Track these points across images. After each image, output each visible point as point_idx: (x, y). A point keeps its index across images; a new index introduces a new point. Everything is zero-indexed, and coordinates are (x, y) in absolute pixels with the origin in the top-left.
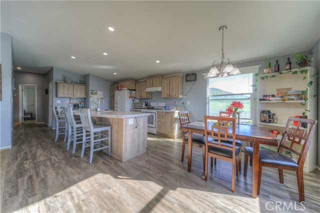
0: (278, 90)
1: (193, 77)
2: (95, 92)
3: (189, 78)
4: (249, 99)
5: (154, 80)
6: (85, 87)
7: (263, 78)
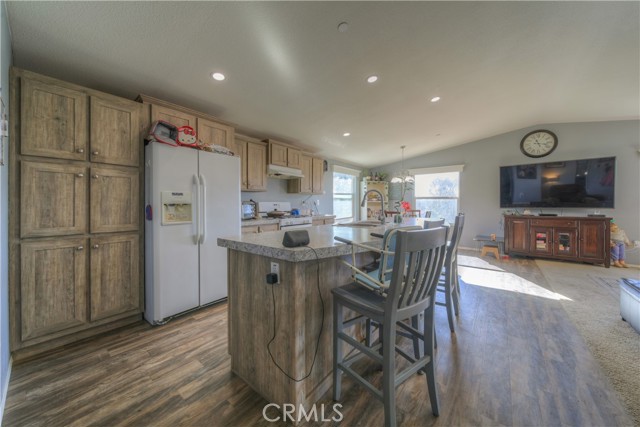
5: (290, 151)
7: (369, 184)
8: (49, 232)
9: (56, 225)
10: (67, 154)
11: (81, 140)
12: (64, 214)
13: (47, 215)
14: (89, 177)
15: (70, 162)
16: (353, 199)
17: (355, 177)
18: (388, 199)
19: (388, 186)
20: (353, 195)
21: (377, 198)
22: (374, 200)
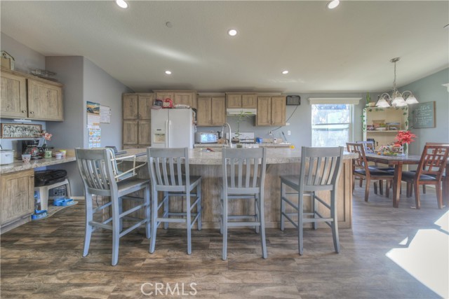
0: (374, 121)
1: (295, 101)
2: (96, 106)
3: (290, 100)
4: (346, 129)
5: (245, 96)
6: (59, 89)
7: (370, 110)
8: (129, 143)
9: (131, 141)
10: (133, 118)
11: (136, 113)
12: (132, 138)
13: (129, 137)
14: (138, 125)
15: (134, 120)
16: (350, 129)
17: (353, 105)
18: (407, 128)
19: (407, 111)
20: (350, 124)
21: (388, 126)
22: (381, 129)
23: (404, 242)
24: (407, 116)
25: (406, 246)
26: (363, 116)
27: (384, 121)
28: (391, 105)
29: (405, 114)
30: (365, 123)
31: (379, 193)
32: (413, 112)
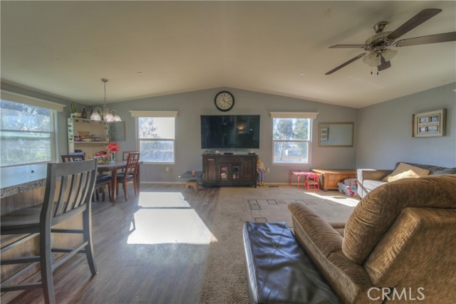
7: (77, 121)
16: (53, 139)
17: (55, 111)
18: (108, 140)
19: (108, 126)
20: (53, 134)
21: (94, 138)
22: (88, 140)
23: (131, 228)
24: (108, 130)
25: (134, 229)
26: (67, 126)
27: (89, 132)
28: (102, 119)
29: (106, 128)
30: (71, 134)
31: (95, 200)
32: (112, 127)
